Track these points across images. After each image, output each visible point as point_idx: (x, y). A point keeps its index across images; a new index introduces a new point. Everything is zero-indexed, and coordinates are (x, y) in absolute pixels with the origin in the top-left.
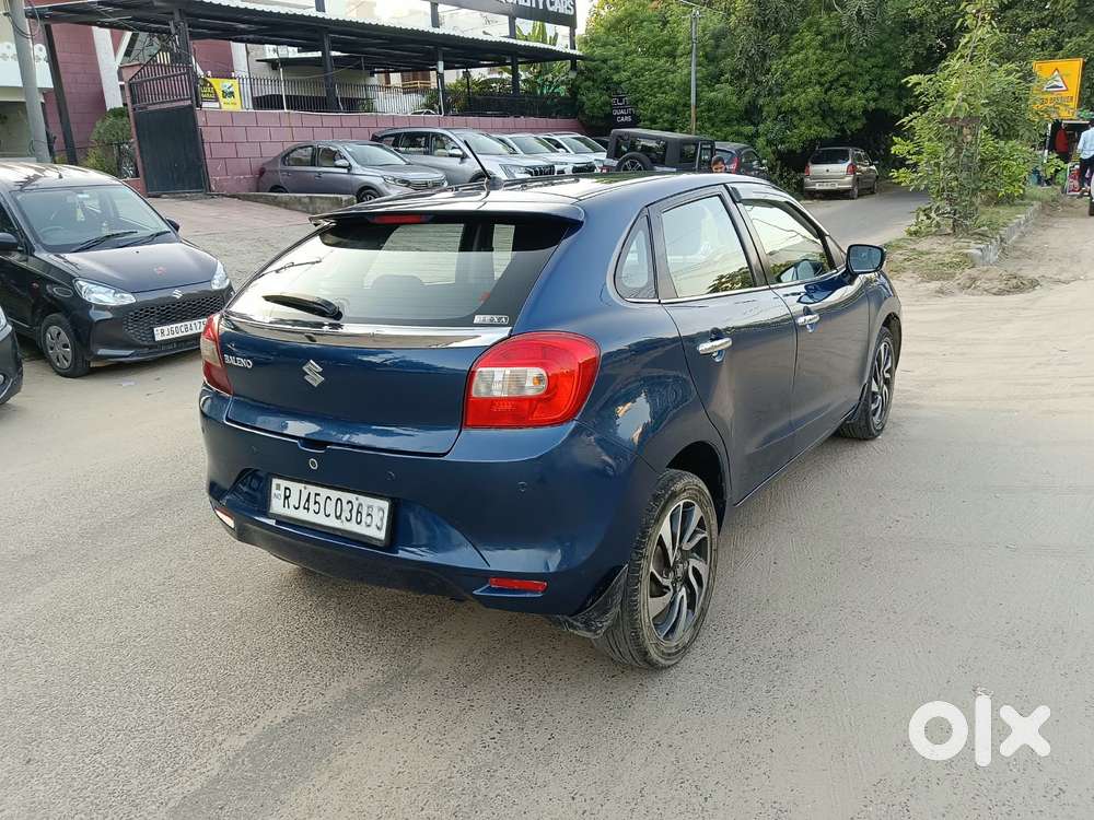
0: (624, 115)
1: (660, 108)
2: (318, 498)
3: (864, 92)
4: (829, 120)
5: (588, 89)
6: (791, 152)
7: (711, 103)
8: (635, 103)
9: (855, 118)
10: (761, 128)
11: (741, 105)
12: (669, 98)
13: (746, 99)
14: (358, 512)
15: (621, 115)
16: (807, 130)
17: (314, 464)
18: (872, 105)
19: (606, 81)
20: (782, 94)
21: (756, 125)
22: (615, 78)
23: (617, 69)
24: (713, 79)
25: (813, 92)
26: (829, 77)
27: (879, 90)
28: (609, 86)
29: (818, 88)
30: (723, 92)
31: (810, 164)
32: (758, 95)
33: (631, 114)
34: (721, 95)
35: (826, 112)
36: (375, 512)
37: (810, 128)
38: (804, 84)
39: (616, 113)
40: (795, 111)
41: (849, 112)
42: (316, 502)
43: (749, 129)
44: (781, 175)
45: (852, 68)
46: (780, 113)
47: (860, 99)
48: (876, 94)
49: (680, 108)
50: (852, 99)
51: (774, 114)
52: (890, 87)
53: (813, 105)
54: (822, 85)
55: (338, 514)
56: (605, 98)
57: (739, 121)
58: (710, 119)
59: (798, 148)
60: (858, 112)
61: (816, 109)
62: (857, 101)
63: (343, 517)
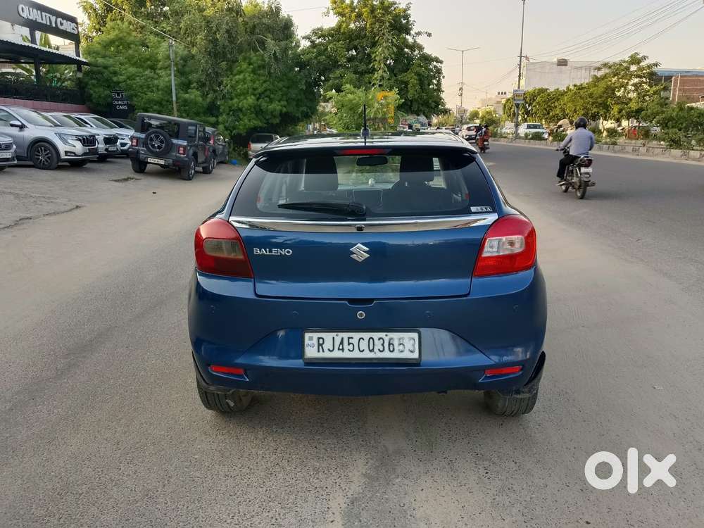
0: (122, 105)
1: (150, 101)
2: (351, 341)
3: (279, 101)
4: (260, 117)
5: (94, 85)
6: (239, 135)
7: (185, 101)
8: (130, 97)
9: (275, 117)
10: (220, 119)
11: (205, 104)
12: (155, 96)
13: (208, 100)
14: (390, 344)
15: (120, 105)
16: (248, 122)
17: (361, 315)
18: (284, 110)
19: (107, 80)
20: (232, 99)
21: (217, 117)
22: (115, 79)
23: (115, 73)
24: (185, 86)
25: (251, 100)
26: (259, 91)
27: (287, 101)
28: (109, 84)
29: (252, 97)
30: (194, 95)
31: (250, 143)
32: (216, 98)
33: (127, 105)
34: (192, 97)
35: (258, 111)
36: (406, 342)
37: (250, 120)
38: (245, 94)
39: (115, 103)
40: (240, 110)
41: (272, 113)
42: (349, 344)
43: (213, 119)
44: (234, 149)
45: (271, 87)
46: (230, 111)
47: (278, 105)
48: (285, 103)
49: (164, 103)
50: (273, 105)
51: (227, 111)
52: (294, 100)
53: (250, 106)
54: (255, 95)
55: (371, 348)
56: (107, 92)
57: (205, 113)
58: (185, 111)
59: (243, 132)
60: (277, 113)
61: (253, 110)
62: (276, 106)
63: (376, 350)
